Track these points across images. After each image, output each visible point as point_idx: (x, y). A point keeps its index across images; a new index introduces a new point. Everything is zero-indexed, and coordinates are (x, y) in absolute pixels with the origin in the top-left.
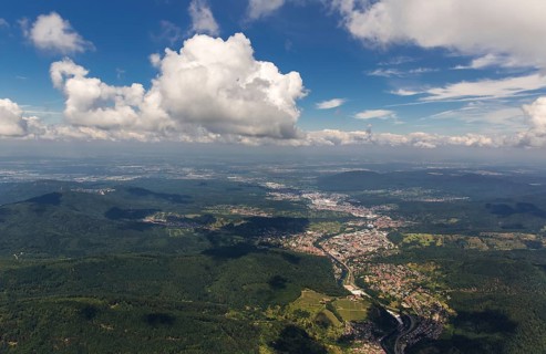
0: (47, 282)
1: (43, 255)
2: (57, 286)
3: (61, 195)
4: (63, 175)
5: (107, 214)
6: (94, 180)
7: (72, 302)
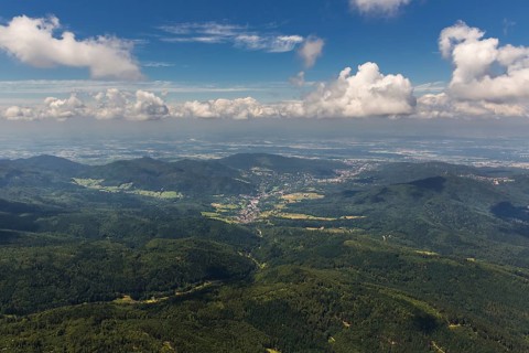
0: (396, 273)
1: (409, 242)
2: (406, 280)
3: (443, 180)
4: (462, 158)
5: (494, 210)
6: (494, 166)
7: (409, 303)
